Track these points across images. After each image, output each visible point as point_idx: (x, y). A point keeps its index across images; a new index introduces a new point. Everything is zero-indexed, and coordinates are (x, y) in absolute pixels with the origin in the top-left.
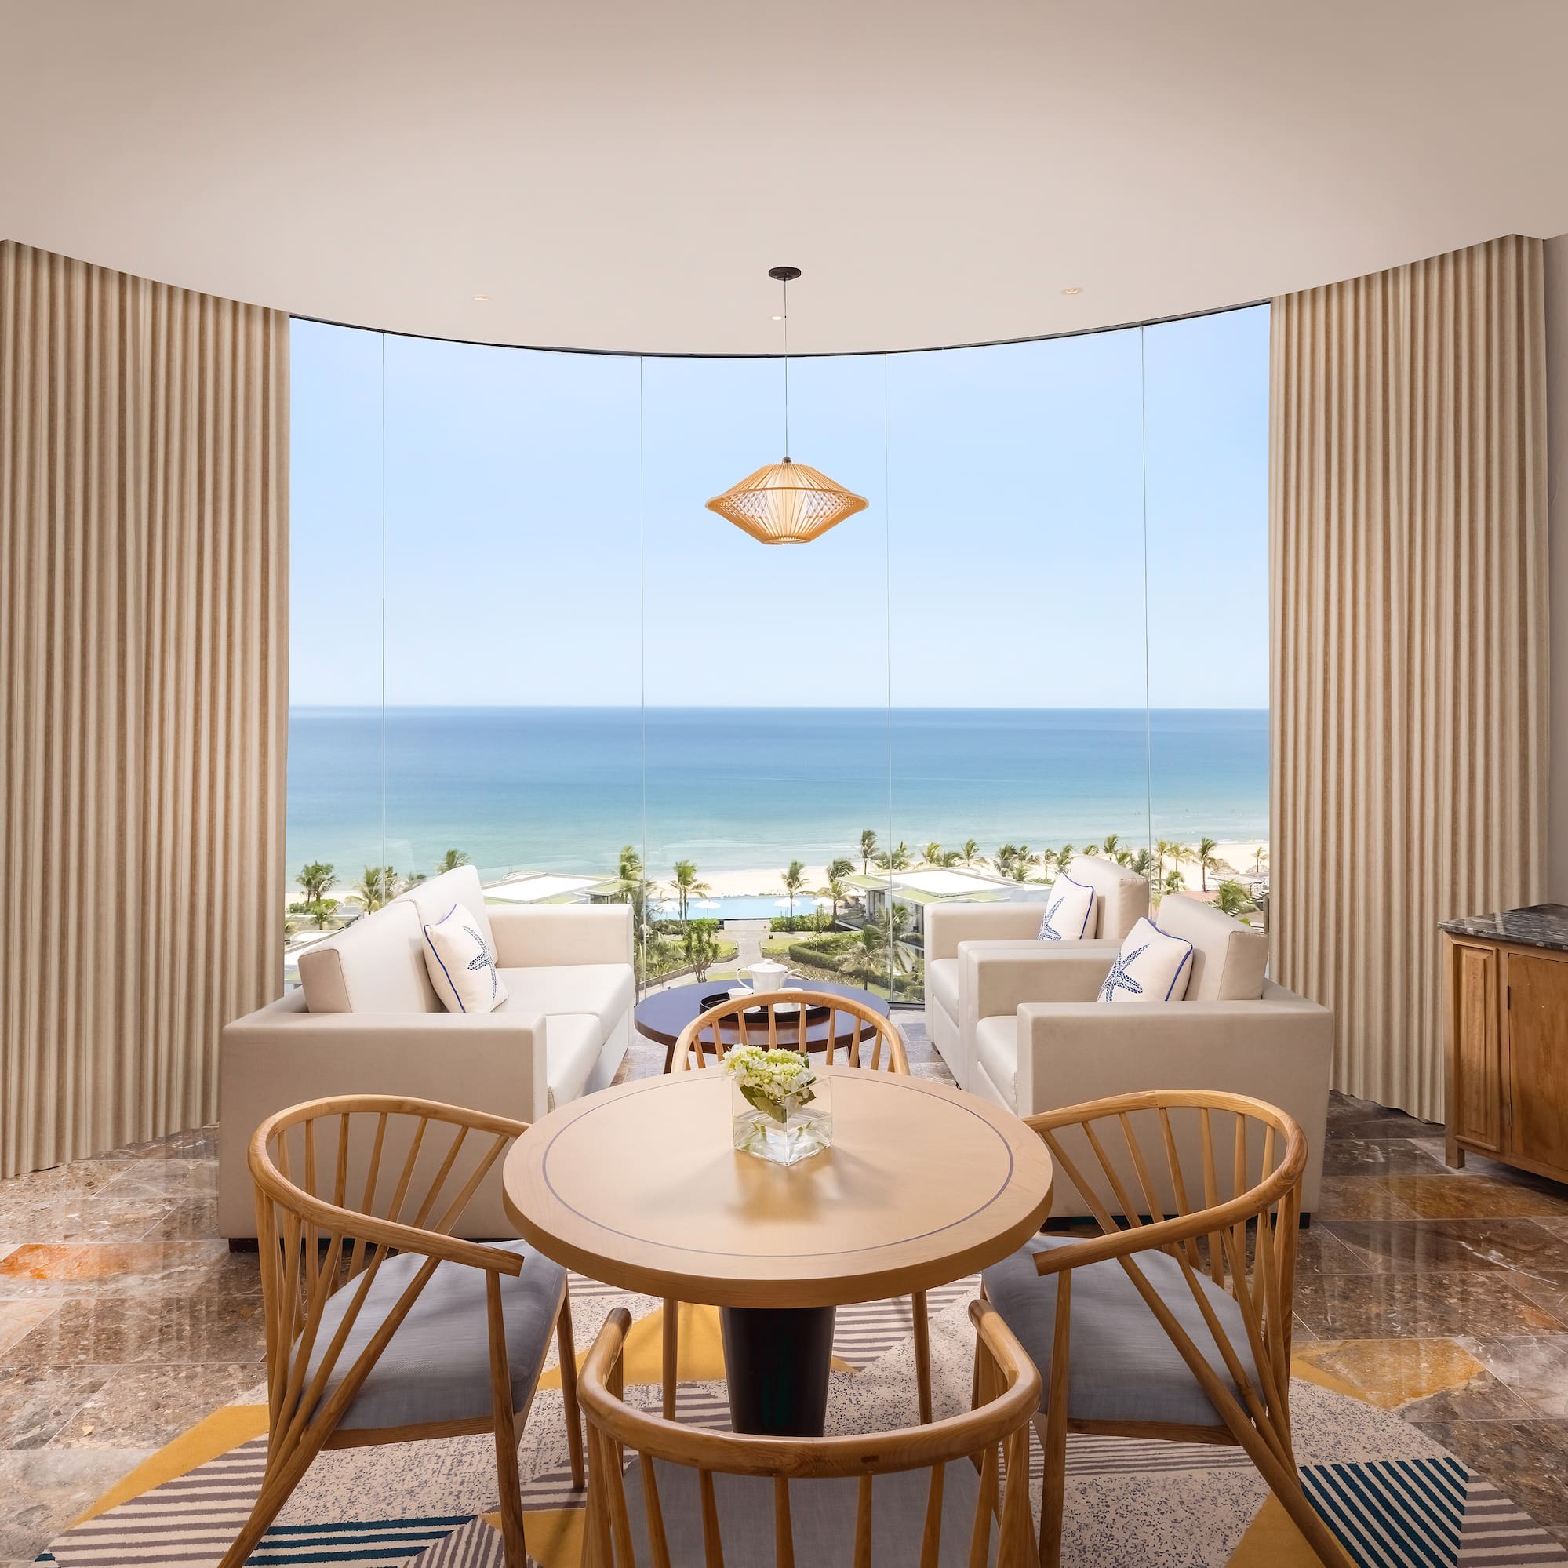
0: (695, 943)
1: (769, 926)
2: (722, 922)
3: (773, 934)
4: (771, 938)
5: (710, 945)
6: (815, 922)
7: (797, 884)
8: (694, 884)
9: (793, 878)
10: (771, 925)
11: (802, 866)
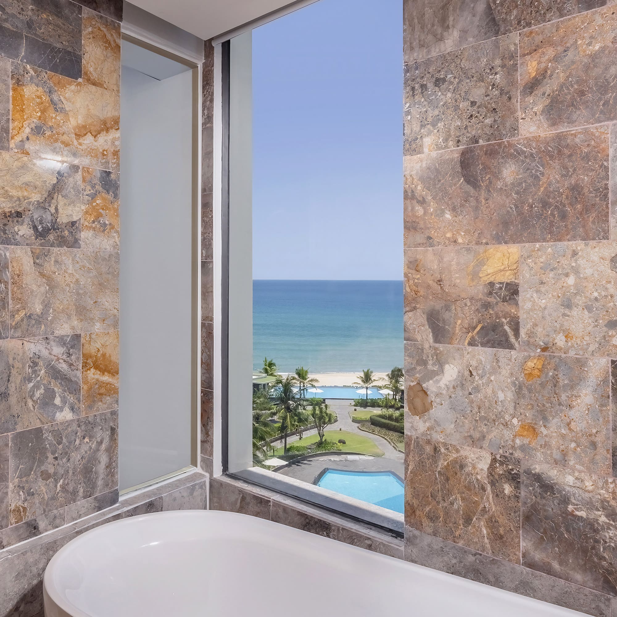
0: (317, 412)
1: (353, 403)
2: (324, 400)
3: (357, 408)
4: (355, 410)
5: (327, 414)
6: (385, 403)
7: (370, 381)
8: (308, 380)
9: (367, 378)
10: (354, 403)
11: (372, 372)
